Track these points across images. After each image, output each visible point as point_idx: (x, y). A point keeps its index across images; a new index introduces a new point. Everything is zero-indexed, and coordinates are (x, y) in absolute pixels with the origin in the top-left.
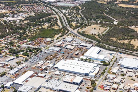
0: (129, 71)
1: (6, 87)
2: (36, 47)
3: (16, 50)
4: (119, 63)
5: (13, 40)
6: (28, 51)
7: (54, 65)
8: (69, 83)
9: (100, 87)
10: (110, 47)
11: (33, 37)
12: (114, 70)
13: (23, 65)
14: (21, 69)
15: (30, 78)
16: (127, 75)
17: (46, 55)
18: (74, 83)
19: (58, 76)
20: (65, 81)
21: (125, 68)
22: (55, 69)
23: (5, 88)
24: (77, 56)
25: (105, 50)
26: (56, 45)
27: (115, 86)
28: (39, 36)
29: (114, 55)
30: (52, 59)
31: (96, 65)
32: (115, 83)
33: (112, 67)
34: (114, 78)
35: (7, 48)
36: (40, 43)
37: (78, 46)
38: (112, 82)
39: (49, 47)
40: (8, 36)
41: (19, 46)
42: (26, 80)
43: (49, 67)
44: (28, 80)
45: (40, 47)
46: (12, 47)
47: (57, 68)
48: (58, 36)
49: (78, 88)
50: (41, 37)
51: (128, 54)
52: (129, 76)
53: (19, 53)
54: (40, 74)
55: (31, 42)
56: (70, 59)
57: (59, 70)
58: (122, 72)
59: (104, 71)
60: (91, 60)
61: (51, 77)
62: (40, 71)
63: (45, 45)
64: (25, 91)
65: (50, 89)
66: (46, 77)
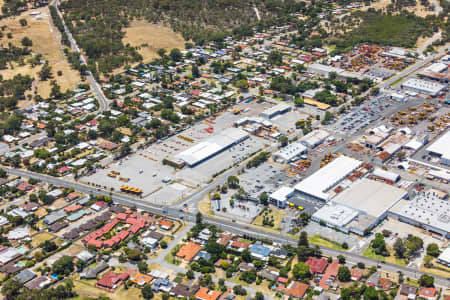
1: (274, 202)
2: (359, 76)
3: (294, 82)
5: (279, 47)
6: (333, 87)
7: (426, 143)
11: (342, 40)
13: (321, 134)
14: (316, 145)
15: (348, 182)
17: (394, 108)
19: (445, 187)
22: (429, 159)
23: (270, 205)
26: (425, 72)
28: (362, 37)
30: (416, 123)
35: (263, 72)
36: (370, 63)
39: (401, 79)
40: (260, 31)
41: (301, 69)
42: (335, 185)
43: (409, 148)
44: (344, 184)
45: (370, 77)
46: (277, 70)
47: (439, 156)
48: (429, 41)
50: (370, 42)
53: (303, 92)
54: (378, 172)
55: (338, 57)
61: (420, 186)
62: (379, 161)
63: (387, 71)
64: (338, 223)
65: (420, 226)
66: (401, 183)
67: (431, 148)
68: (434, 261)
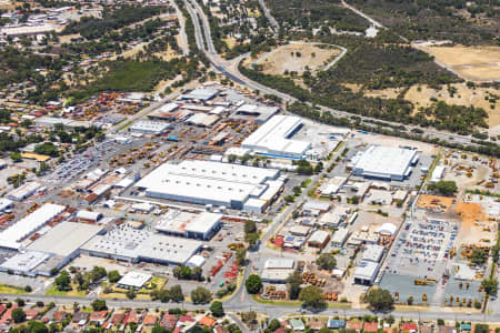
0: (375, 187)
2: (86, 124)
3: (16, 138)
4: (349, 165)
5: (11, 104)
6: (58, 138)
7: (138, 179)
8: (176, 235)
9: (272, 241)
10: (332, 111)
11: (83, 90)
12: (329, 187)
13: (33, 185)
14: (25, 198)
15: (48, 228)
16: (367, 200)
17: (117, 150)
18: (191, 235)
19: (144, 217)
20: (164, 228)
21: (366, 177)
22: (137, 194)
24: (221, 148)
25: (317, 124)
26: (156, 113)
27: (319, 236)
28: (102, 86)
29: (340, 138)
30: (134, 163)
31: (272, 173)
32: (324, 227)
33: (325, 176)
34: (322, 212)
36: (105, 110)
37: (229, 113)
38: (312, 223)
39: (130, 123)
41: (27, 124)
42: (31, 233)
43: (120, 187)
44: (41, 232)
45: (98, 124)
47: (144, 189)
48: (169, 83)
49: (200, 250)
50: (110, 90)
51: (386, 133)
52: (374, 203)
53: (23, 147)
54: (82, 213)
55: (72, 108)
56: (193, 159)
57: (150, 196)
58: (354, 190)
59: (297, 191)
60: (258, 160)
61: (122, 220)
62: (86, 203)
63: (121, 116)
64: (25, 269)
65: (109, 257)
66: (103, 221)
67: (139, 184)
68: (114, 287)
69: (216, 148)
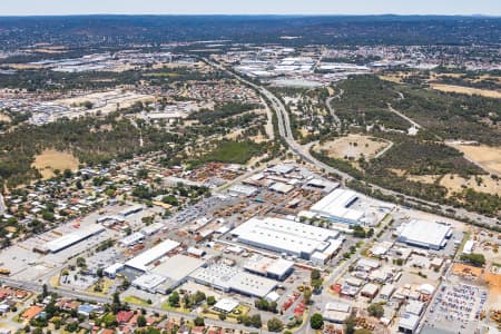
0: (416, 253)
1: (107, 274)
2: (199, 184)
3: (151, 190)
4: (395, 233)
5: (149, 166)
6: (178, 192)
7: (232, 228)
8: (259, 274)
9: (332, 288)
10: (382, 189)
11: (198, 160)
12: (379, 249)
13: (158, 225)
14: (152, 234)
15: (166, 258)
16: (409, 263)
17: (218, 205)
18: (270, 276)
19: (235, 257)
20: (251, 268)
21: (409, 244)
22: (231, 239)
23: (105, 278)
24: (295, 211)
25: (369, 199)
26: (248, 180)
27: (370, 288)
28: (212, 158)
29: (387, 211)
30: (230, 215)
31: (334, 234)
32: (374, 281)
33: (375, 240)
34: (373, 269)
35: (131, 184)
36: (212, 175)
37: (301, 185)
38: (365, 277)
39: (229, 186)
40: (139, 155)
41: (158, 181)
42: (155, 260)
43: (219, 233)
44: (161, 260)
45: (207, 185)
46: (141, 182)
48: (259, 159)
49: (276, 288)
50: (216, 161)
51: (425, 210)
52: (415, 266)
53: (154, 196)
54: (191, 250)
55: (190, 172)
56: (273, 217)
57: (241, 242)
58: (399, 254)
59: (353, 250)
60: (324, 222)
61: (218, 258)
62: (194, 242)
63: (222, 180)
64: (148, 286)
65: (208, 285)
66: (205, 257)
67: (233, 232)
68: (210, 309)
69: (291, 210)
